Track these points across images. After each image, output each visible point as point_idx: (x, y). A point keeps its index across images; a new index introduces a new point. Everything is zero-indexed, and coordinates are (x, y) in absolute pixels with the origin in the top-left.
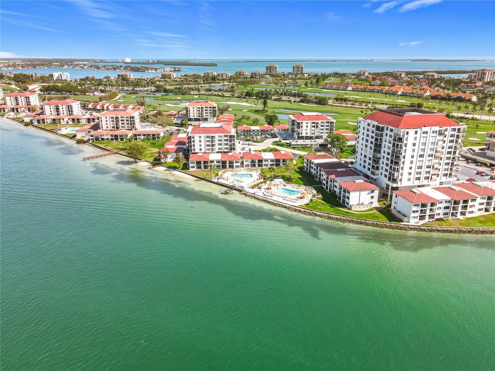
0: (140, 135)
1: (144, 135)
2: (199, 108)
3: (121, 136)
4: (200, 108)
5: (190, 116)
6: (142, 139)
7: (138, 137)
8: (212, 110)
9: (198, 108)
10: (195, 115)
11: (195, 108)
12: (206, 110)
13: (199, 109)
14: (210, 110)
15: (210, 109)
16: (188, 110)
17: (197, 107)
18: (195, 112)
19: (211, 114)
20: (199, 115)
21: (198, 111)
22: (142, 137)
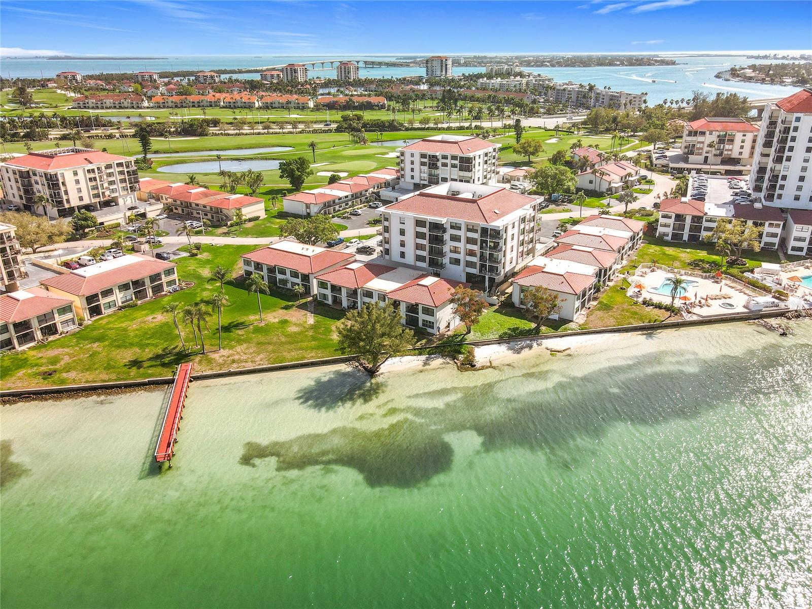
0: (108, 292)
1: (124, 287)
2: (93, 171)
3: (42, 318)
4: (96, 170)
5: (68, 201)
6: (120, 304)
7: (103, 301)
8: (126, 170)
9: (89, 171)
10: (85, 194)
11: (80, 172)
12: (110, 175)
13: (92, 175)
14: (121, 173)
15: (121, 169)
16: (61, 181)
17: (87, 168)
18: (83, 185)
19: (124, 185)
20: (96, 192)
21: (90, 179)
22: (119, 297)
